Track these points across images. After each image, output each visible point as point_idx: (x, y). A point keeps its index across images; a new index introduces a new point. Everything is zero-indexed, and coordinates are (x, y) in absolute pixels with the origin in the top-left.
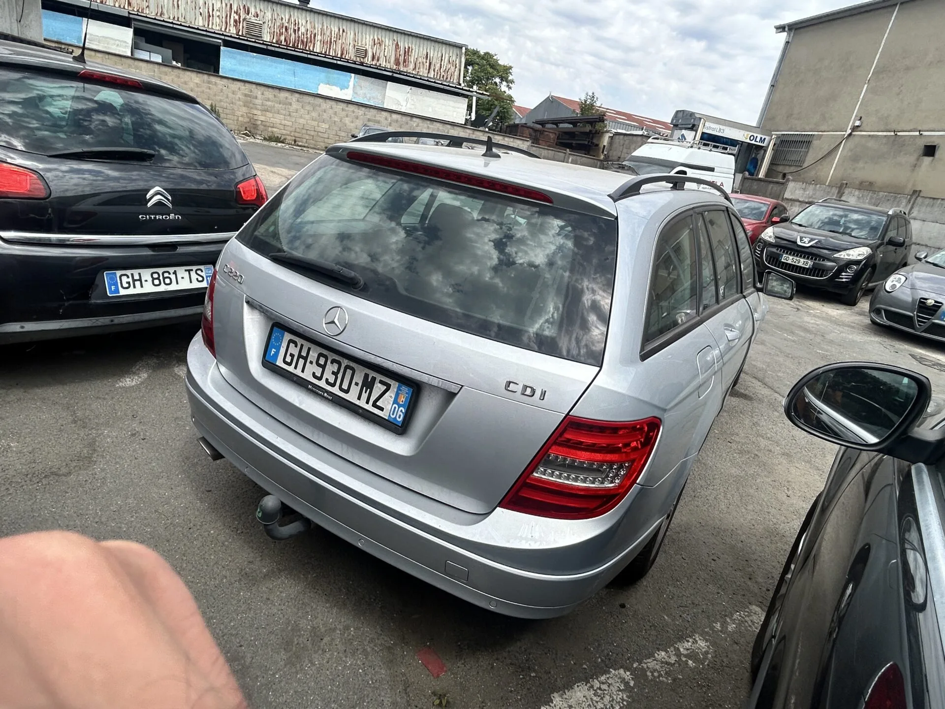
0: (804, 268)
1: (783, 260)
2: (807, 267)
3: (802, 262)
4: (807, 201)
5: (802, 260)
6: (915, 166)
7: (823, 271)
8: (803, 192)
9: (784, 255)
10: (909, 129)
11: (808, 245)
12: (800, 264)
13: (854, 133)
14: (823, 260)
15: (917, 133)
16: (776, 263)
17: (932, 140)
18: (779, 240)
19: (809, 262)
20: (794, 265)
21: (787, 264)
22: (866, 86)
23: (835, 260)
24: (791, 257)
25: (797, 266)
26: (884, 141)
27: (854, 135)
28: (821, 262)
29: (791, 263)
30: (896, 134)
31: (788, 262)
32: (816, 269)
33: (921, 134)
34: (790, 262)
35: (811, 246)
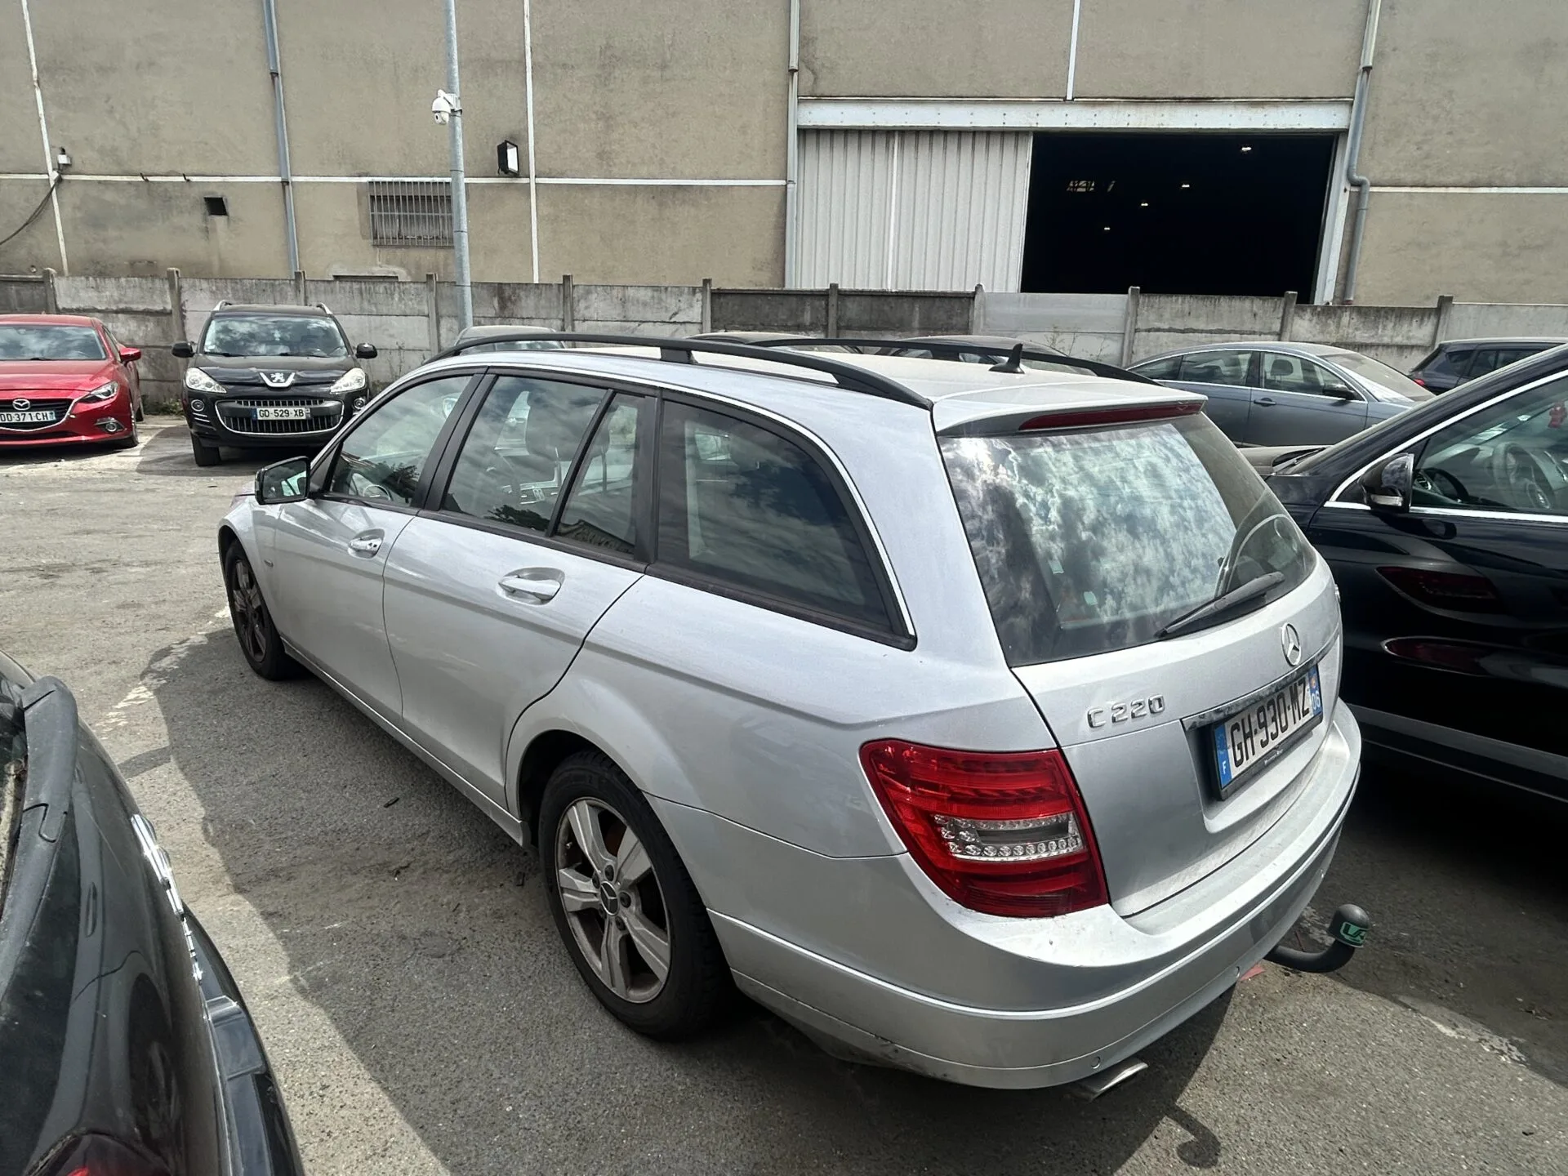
0: (298, 421)
1: (260, 418)
2: (304, 418)
3: (292, 413)
4: (114, 308)
5: (291, 410)
6: (207, 230)
7: (328, 417)
8: (96, 294)
9: (258, 410)
10: (163, 170)
11: (287, 384)
12: (292, 417)
13: (66, 177)
14: (321, 402)
15: (182, 179)
16: (248, 425)
17: (210, 189)
18: (232, 387)
19: (303, 409)
20: (280, 421)
21: (267, 422)
22: (38, 93)
23: (335, 398)
24: (271, 410)
25: (286, 421)
26: (132, 190)
27: (69, 181)
28: (319, 406)
29: (275, 418)
30: (147, 180)
31: (270, 418)
32: (316, 418)
33: (188, 181)
34: (272, 417)
35: (293, 385)
